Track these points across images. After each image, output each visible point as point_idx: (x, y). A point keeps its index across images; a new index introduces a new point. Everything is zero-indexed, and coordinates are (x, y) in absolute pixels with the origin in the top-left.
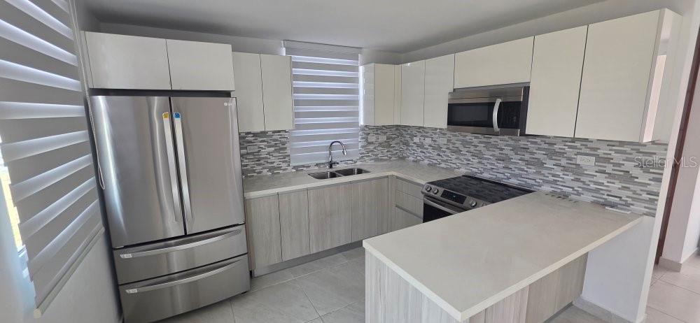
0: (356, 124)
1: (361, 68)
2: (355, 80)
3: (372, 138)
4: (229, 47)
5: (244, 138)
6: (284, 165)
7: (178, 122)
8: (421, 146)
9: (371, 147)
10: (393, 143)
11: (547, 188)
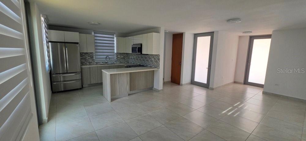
0: (114, 52)
1: (115, 38)
2: (114, 41)
3: (119, 56)
4: (78, 33)
5: (82, 54)
6: (93, 62)
7: (66, 48)
8: (131, 58)
9: (119, 59)
10: (126, 58)
11: (149, 66)
